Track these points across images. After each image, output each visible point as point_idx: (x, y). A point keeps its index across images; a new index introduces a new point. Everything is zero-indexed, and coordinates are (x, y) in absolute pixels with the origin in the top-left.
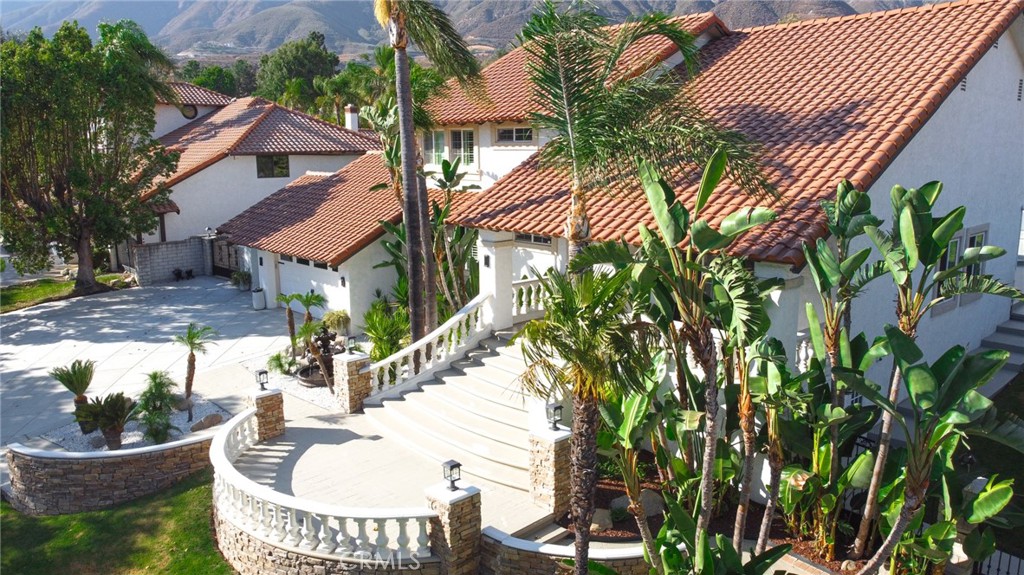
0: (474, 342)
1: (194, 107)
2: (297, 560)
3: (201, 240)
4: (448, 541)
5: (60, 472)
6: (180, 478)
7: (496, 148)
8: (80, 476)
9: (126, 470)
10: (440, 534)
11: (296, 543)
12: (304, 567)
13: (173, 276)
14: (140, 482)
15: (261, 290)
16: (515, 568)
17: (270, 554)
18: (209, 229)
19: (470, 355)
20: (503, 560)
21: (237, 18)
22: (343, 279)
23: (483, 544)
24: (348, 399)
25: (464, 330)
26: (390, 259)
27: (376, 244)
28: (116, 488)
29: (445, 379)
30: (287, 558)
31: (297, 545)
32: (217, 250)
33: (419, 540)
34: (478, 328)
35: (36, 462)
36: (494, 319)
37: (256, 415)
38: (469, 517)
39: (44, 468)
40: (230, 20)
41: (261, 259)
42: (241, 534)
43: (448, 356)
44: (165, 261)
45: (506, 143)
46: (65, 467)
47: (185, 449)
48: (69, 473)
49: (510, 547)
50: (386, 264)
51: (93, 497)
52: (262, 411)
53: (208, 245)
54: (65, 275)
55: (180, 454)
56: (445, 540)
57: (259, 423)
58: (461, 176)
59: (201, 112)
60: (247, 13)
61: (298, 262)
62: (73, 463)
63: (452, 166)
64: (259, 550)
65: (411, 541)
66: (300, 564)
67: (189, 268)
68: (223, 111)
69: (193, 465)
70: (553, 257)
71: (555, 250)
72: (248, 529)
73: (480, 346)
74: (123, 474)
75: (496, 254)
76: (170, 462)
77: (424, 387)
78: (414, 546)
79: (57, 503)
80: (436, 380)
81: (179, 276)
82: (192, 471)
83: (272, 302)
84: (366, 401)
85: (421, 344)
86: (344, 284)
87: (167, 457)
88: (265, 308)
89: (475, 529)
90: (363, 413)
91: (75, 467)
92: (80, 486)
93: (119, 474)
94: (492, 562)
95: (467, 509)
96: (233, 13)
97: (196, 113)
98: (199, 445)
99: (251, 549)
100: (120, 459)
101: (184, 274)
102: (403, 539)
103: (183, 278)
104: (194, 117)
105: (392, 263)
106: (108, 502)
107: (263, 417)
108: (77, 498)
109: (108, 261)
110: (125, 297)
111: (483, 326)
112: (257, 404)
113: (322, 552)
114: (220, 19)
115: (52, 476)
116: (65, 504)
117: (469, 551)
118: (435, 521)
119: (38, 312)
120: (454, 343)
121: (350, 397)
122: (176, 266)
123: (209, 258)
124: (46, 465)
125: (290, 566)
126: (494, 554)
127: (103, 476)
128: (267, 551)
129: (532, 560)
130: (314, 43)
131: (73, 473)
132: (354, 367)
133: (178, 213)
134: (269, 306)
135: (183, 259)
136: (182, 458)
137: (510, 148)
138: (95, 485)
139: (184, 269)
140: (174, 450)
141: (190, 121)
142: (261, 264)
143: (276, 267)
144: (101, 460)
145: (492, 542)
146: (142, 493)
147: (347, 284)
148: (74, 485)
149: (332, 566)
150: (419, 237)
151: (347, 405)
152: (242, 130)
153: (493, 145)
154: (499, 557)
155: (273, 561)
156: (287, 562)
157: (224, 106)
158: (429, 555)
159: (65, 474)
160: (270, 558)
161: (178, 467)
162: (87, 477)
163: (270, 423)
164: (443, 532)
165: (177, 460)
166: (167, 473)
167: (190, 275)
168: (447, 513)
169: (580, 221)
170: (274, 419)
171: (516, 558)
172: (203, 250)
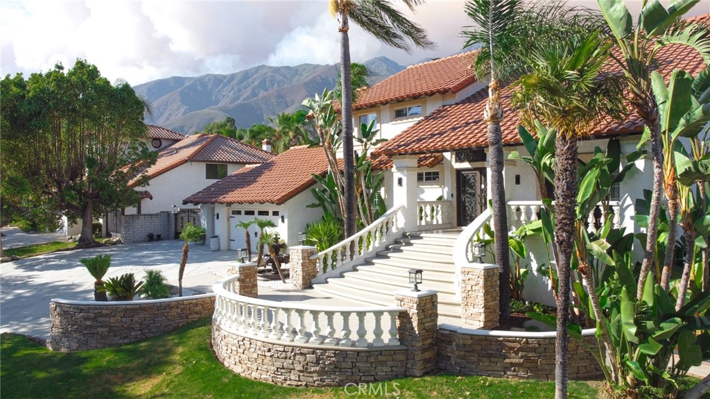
0: (392, 239)
1: (159, 139)
2: (292, 352)
3: (168, 214)
4: (416, 329)
5: (92, 315)
6: (181, 325)
7: (394, 122)
8: (107, 319)
9: (142, 315)
10: (408, 326)
11: (291, 339)
12: (297, 357)
13: (149, 239)
14: (151, 325)
15: (216, 237)
16: (468, 352)
17: (269, 351)
18: (175, 206)
19: (390, 247)
20: (458, 346)
21: (173, 118)
22: (283, 217)
23: (439, 336)
24: (301, 278)
25: (385, 230)
26: (317, 202)
27: (308, 192)
28: (133, 329)
29: (374, 261)
30: (284, 351)
31: (293, 341)
32: (179, 220)
33: (391, 332)
34: (394, 230)
35: (74, 308)
36: (405, 224)
37: (239, 280)
38: (430, 312)
39: (80, 313)
40: (168, 119)
41: (218, 215)
42: (244, 339)
43: (374, 247)
44: (142, 227)
45: (401, 118)
46: (97, 311)
47: (185, 302)
48: (99, 316)
49: (463, 334)
50: (313, 206)
51: (115, 336)
52: (243, 277)
53: (173, 217)
54: (69, 239)
55: (182, 307)
56: (412, 328)
57: (240, 286)
58: (375, 133)
59: (164, 144)
60: (180, 115)
61: (246, 214)
62: (103, 309)
63: (368, 127)
64: (260, 349)
65: (384, 333)
66: (295, 355)
67: (159, 233)
68: (179, 142)
69: (190, 317)
70: (441, 189)
71: (442, 185)
72: (250, 333)
73: (396, 242)
74: (140, 318)
75: (407, 176)
76: (174, 312)
77: (358, 268)
78: (386, 338)
79: (87, 341)
80: (368, 262)
81: (151, 238)
82: (189, 321)
83: (224, 245)
84: (313, 281)
85: (355, 237)
86: (283, 221)
87: (172, 308)
88: (219, 250)
89: (433, 323)
90: (313, 288)
91: (104, 312)
92: (106, 326)
93: (136, 318)
94: (448, 350)
95: (428, 304)
96: (170, 115)
97: (161, 144)
98: (196, 301)
99: (252, 350)
100: (138, 306)
101: (155, 237)
102: (378, 332)
103: (154, 240)
104: (159, 147)
105: (319, 205)
106: (126, 341)
107: (243, 282)
108: (102, 337)
109: (100, 230)
110: (114, 249)
111: (397, 228)
112: (240, 271)
113: (313, 343)
114: (161, 118)
115: (85, 319)
116: (93, 342)
117: (429, 341)
118: (403, 315)
119: (54, 256)
120: (378, 238)
121: (303, 276)
122: (150, 232)
123: (173, 226)
124: (82, 310)
125: (286, 358)
126: (450, 343)
127: (124, 319)
128: (266, 349)
129: (483, 343)
130: (229, 124)
131: (102, 317)
132: (306, 254)
133: (151, 198)
134: (221, 249)
135: (155, 227)
136: (182, 310)
137: (405, 121)
138: (117, 326)
139: (155, 234)
140: (178, 303)
141: (157, 149)
142: (218, 218)
143: (228, 220)
144: (124, 306)
145: (448, 332)
146: (152, 335)
147: (286, 220)
148: (102, 326)
149: (322, 354)
150: (353, 163)
151: (300, 282)
152: (196, 148)
153: (391, 121)
154: (454, 343)
155: (271, 356)
156: (284, 355)
157: (180, 140)
158: (399, 343)
159: (95, 317)
160: (268, 354)
161: (180, 316)
162: (112, 320)
163: (248, 287)
164: (411, 323)
165: (179, 311)
166: (172, 320)
167: (159, 238)
168: (415, 306)
169: (497, 106)
170: (250, 285)
171: (470, 342)
172: (169, 221)
